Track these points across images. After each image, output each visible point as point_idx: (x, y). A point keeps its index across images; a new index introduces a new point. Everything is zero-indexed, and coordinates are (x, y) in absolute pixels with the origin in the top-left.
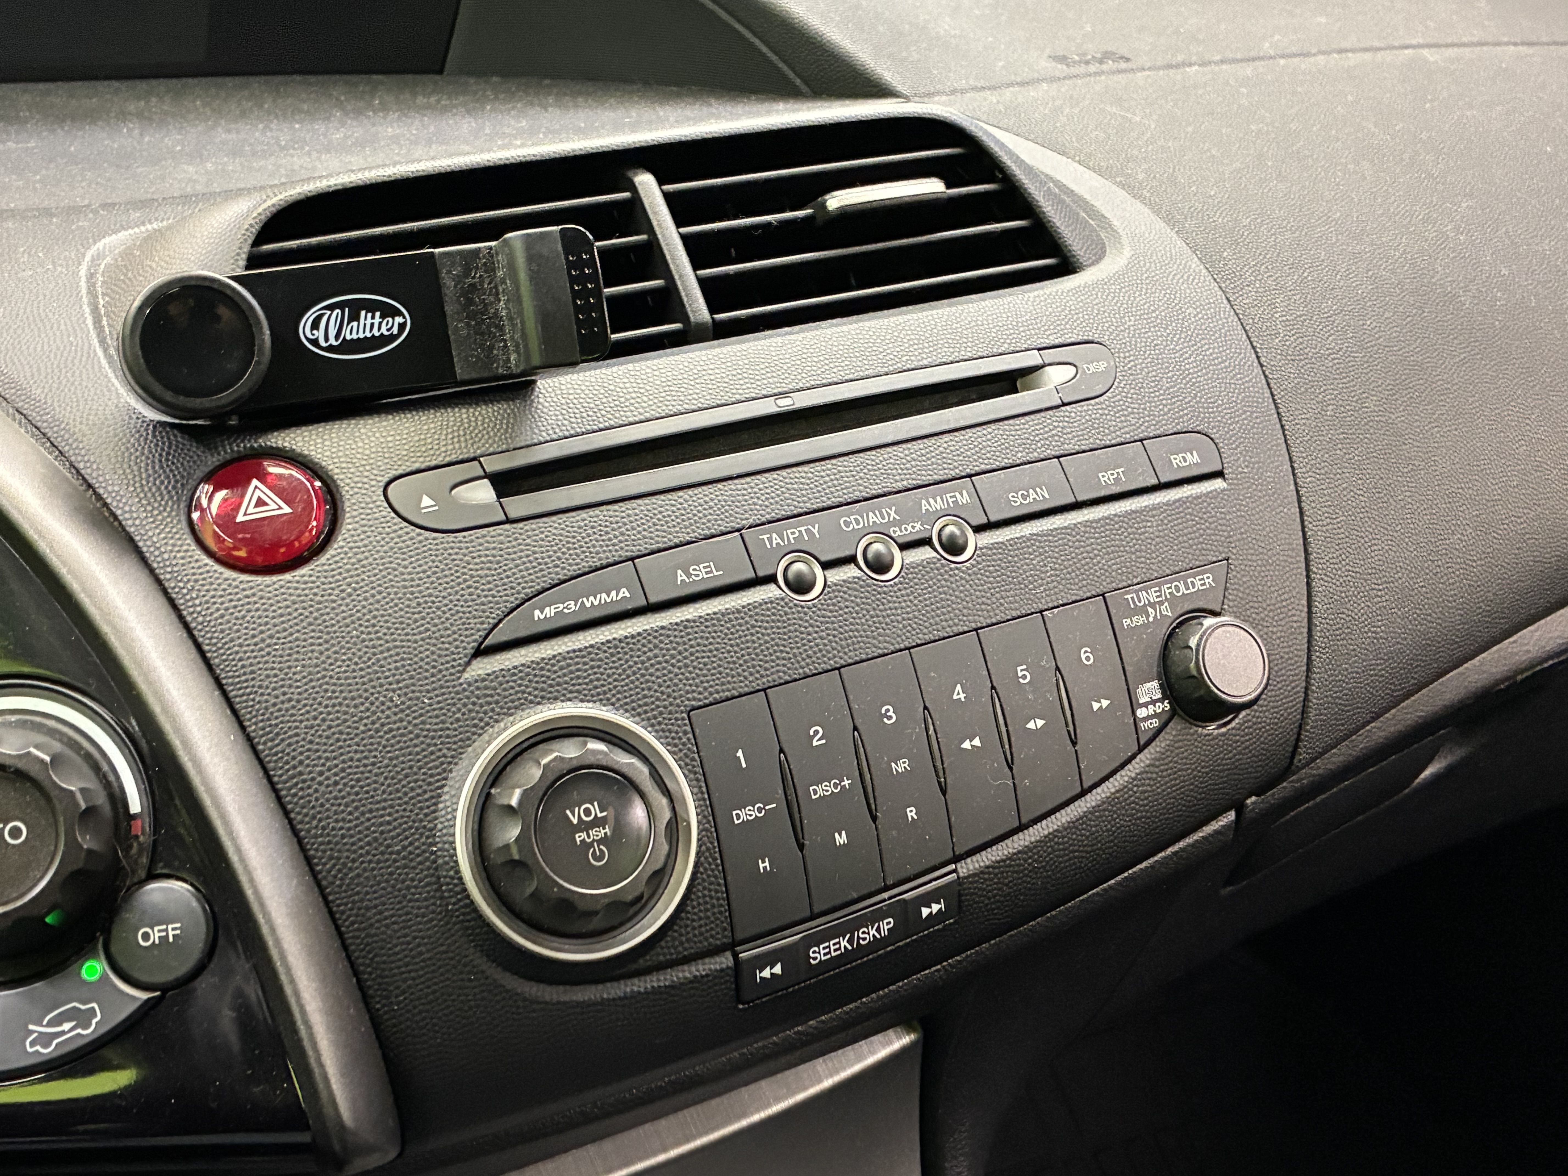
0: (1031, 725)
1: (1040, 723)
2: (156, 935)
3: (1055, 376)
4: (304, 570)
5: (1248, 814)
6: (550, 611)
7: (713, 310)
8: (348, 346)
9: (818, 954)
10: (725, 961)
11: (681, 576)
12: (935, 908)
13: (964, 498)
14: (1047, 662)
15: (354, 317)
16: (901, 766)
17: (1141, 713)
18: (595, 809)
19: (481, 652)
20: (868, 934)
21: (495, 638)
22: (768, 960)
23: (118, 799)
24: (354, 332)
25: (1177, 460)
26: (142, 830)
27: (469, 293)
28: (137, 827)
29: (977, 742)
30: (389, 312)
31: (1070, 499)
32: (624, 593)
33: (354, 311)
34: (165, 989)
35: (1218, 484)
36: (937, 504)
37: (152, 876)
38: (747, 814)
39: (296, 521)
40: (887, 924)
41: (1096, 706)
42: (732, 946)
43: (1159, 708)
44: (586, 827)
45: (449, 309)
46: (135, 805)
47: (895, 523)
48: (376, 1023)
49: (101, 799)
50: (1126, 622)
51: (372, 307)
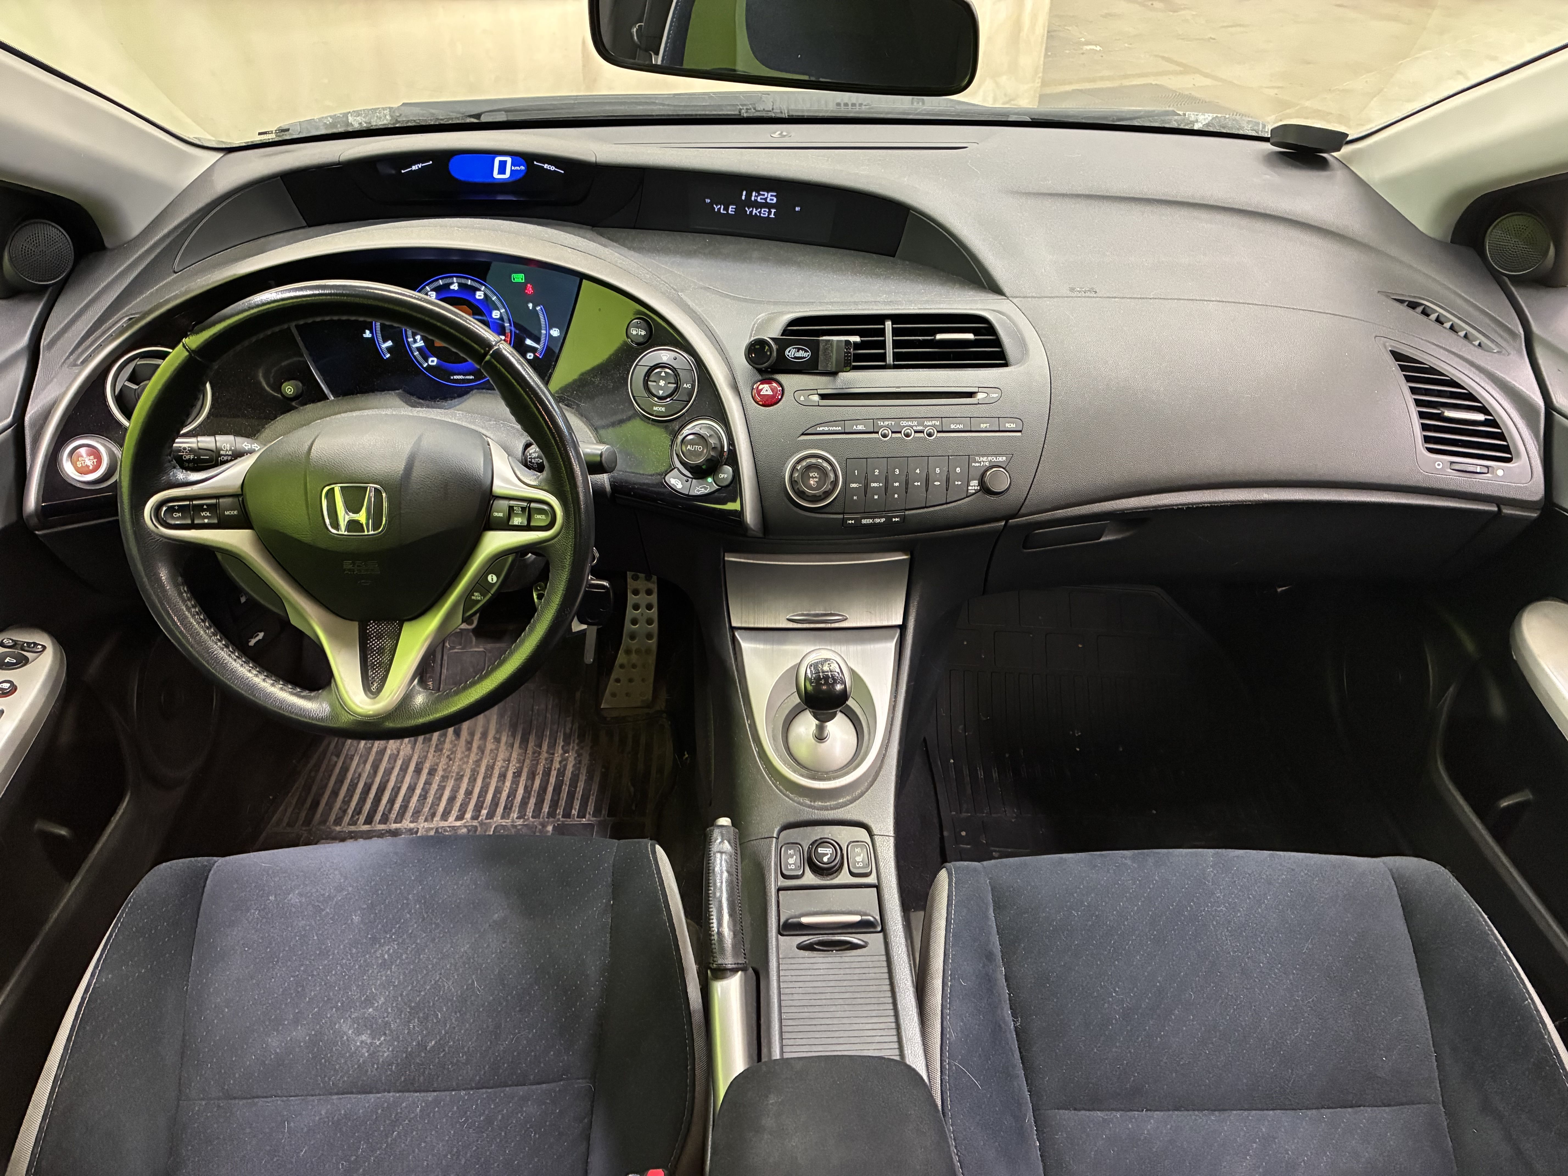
0: (936, 483)
1: (939, 483)
2: (722, 476)
3: (980, 396)
4: (772, 408)
5: (1009, 524)
6: (821, 429)
7: (893, 361)
8: (796, 358)
9: (864, 521)
10: (841, 516)
11: (855, 427)
12: (897, 519)
13: (938, 423)
14: (946, 469)
15: (798, 351)
16: (897, 484)
17: (970, 488)
18: (816, 475)
19: (803, 434)
20: (877, 521)
21: (808, 432)
22: (851, 519)
23: (722, 447)
24: (798, 355)
25: (1008, 425)
26: (726, 455)
27: (826, 350)
28: (725, 454)
29: (919, 484)
30: (806, 351)
31: (969, 429)
32: (840, 428)
33: (799, 349)
34: (722, 487)
35: (1019, 434)
36: (930, 423)
37: (725, 464)
38: (853, 485)
39: (773, 396)
40: (883, 520)
41: (956, 483)
42: (843, 513)
43: (976, 488)
44: (813, 477)
45: (820, 353)
46: (725, 450)
47: (916, 426)
48: (762, 507)
49: (719, 446)
50: (973, 464)
51: (802, 349)
